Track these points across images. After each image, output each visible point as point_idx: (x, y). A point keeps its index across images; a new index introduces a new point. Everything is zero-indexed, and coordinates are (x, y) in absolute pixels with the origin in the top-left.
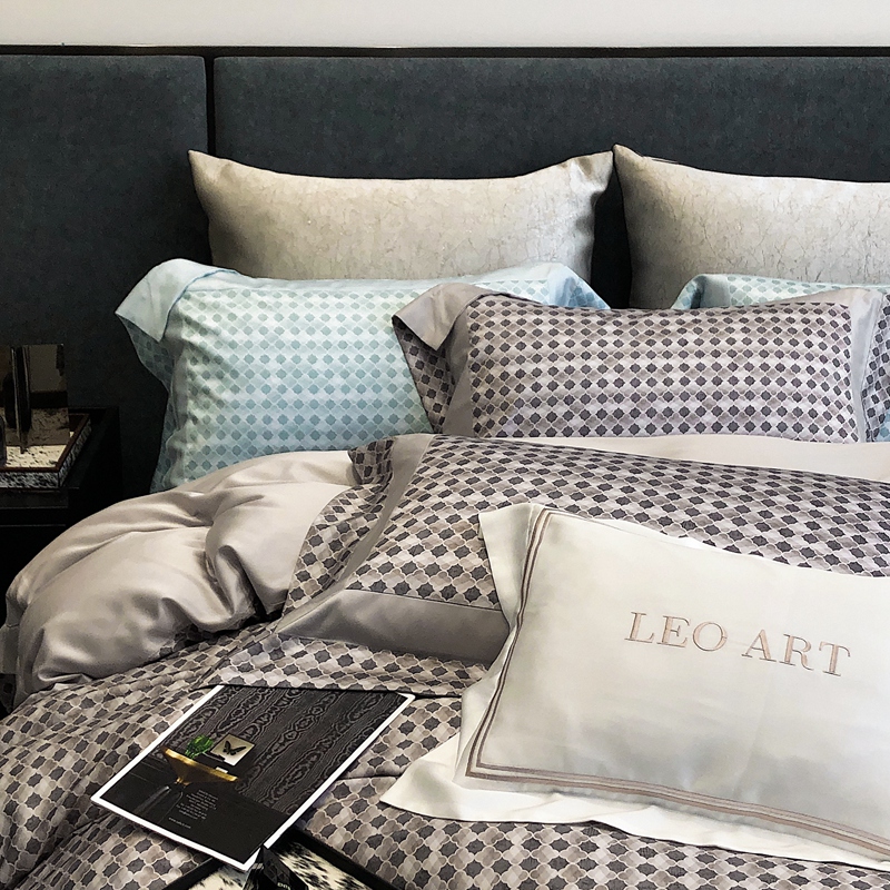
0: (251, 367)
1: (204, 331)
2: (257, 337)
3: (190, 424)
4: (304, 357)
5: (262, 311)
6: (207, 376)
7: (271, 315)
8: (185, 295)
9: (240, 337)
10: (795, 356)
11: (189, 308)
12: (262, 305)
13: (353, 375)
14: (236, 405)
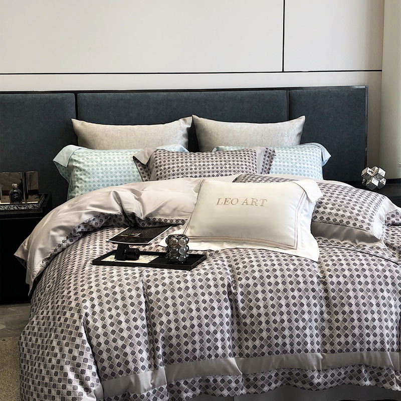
0: (94, 171)
1: (80, 163)
2: (95, 163)
3: (77, 188)
4: (109, 168)
5: (96, 157)
6: (81, 175)
7: (99, 158)
8: (73, 154)
9: (90, 164)
10: (242, 162)
11: (75, 157)
12: (96, 155)
13: (123, 173)
14: (90, 182)
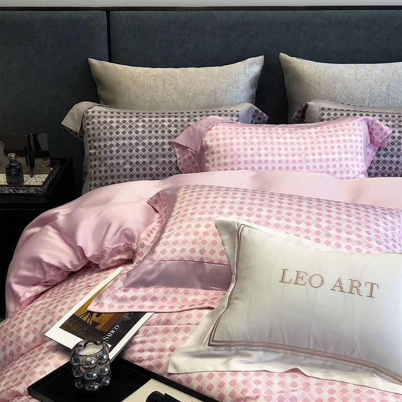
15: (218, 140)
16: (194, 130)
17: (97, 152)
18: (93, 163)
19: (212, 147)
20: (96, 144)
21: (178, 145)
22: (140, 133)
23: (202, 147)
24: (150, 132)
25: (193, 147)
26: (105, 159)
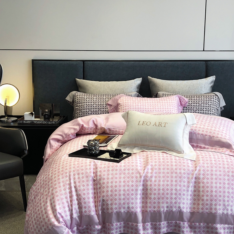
15: (123, 101)
16: (115, 99)
17: (79, 108)
18: (77, 112)
19: (121, 103)
20: (78, 105)
21: (109, 105)
22: (95, 101)
23: (117, 104)
24: (98, 100)
25: (114, 104)
26: (82, 110)
